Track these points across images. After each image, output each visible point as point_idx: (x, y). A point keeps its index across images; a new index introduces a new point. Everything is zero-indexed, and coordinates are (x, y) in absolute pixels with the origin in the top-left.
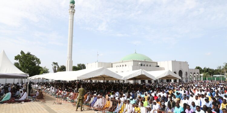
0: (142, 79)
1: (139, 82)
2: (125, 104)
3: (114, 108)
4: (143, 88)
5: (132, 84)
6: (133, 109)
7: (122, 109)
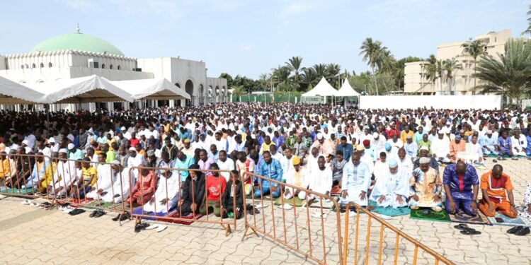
0: (98, 100)
1: (92, 108)
2: (54, 164)
3: (23, 176)
4: (101, 124)
5: (70, 115)
6: (79, 172)
7: (47, 177)
